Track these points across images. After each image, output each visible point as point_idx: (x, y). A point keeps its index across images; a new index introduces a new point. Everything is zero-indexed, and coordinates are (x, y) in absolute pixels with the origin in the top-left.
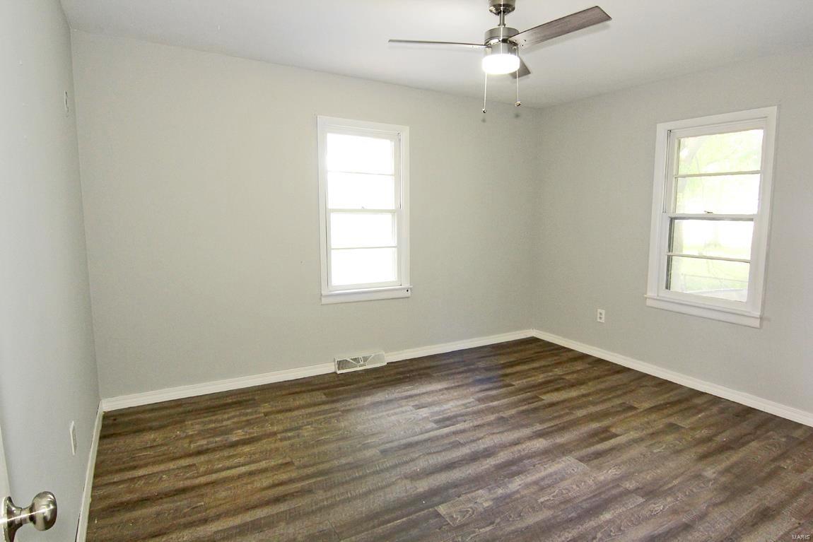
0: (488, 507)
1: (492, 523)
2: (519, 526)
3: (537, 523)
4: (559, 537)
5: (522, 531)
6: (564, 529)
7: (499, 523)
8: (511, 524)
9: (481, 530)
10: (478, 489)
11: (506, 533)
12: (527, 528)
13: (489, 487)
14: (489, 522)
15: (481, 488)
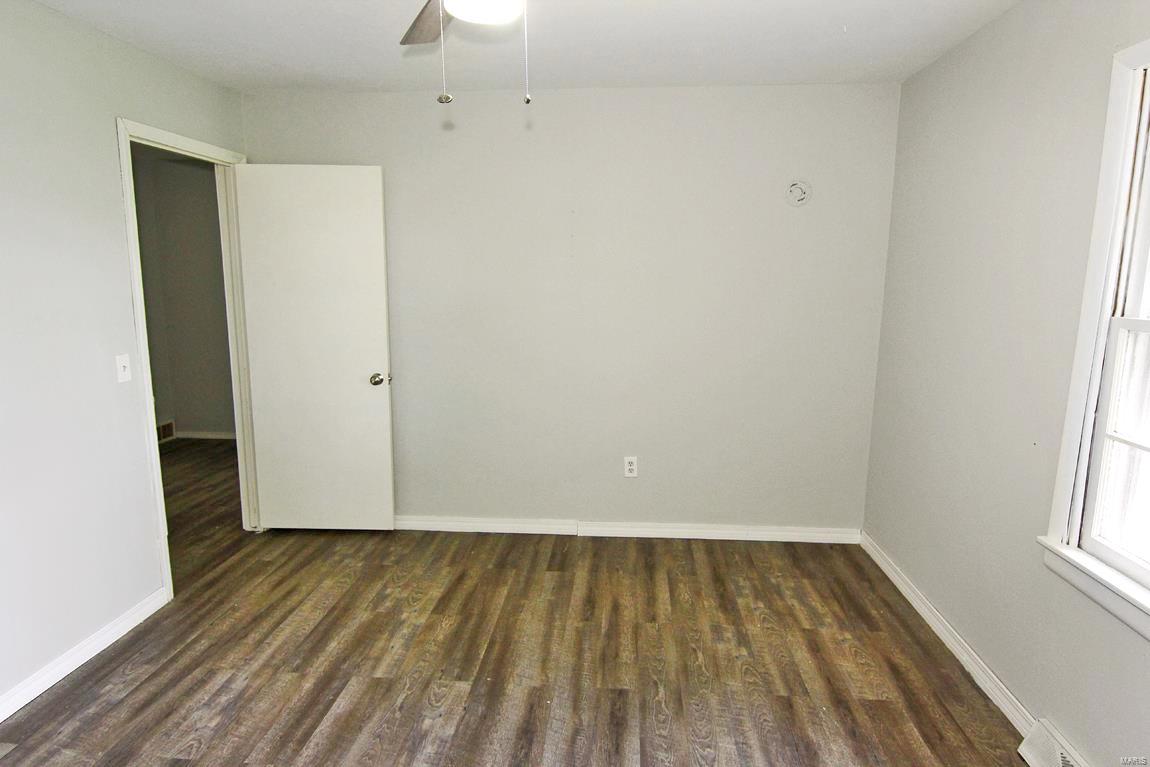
0: (423, 721)
1: (401, 708)
2: (371, 725)
3: (352, 742)
4: (317, 744)
5: (363, 721)
6: (316, 757)
7: (394, 712)
8: (381, 720)
9: (405, 695)
10: (456, 731)
11: (378, 709)
12: (361, 728)
13: (448, 745)
14: (405, 708)
15: (455, 735)
